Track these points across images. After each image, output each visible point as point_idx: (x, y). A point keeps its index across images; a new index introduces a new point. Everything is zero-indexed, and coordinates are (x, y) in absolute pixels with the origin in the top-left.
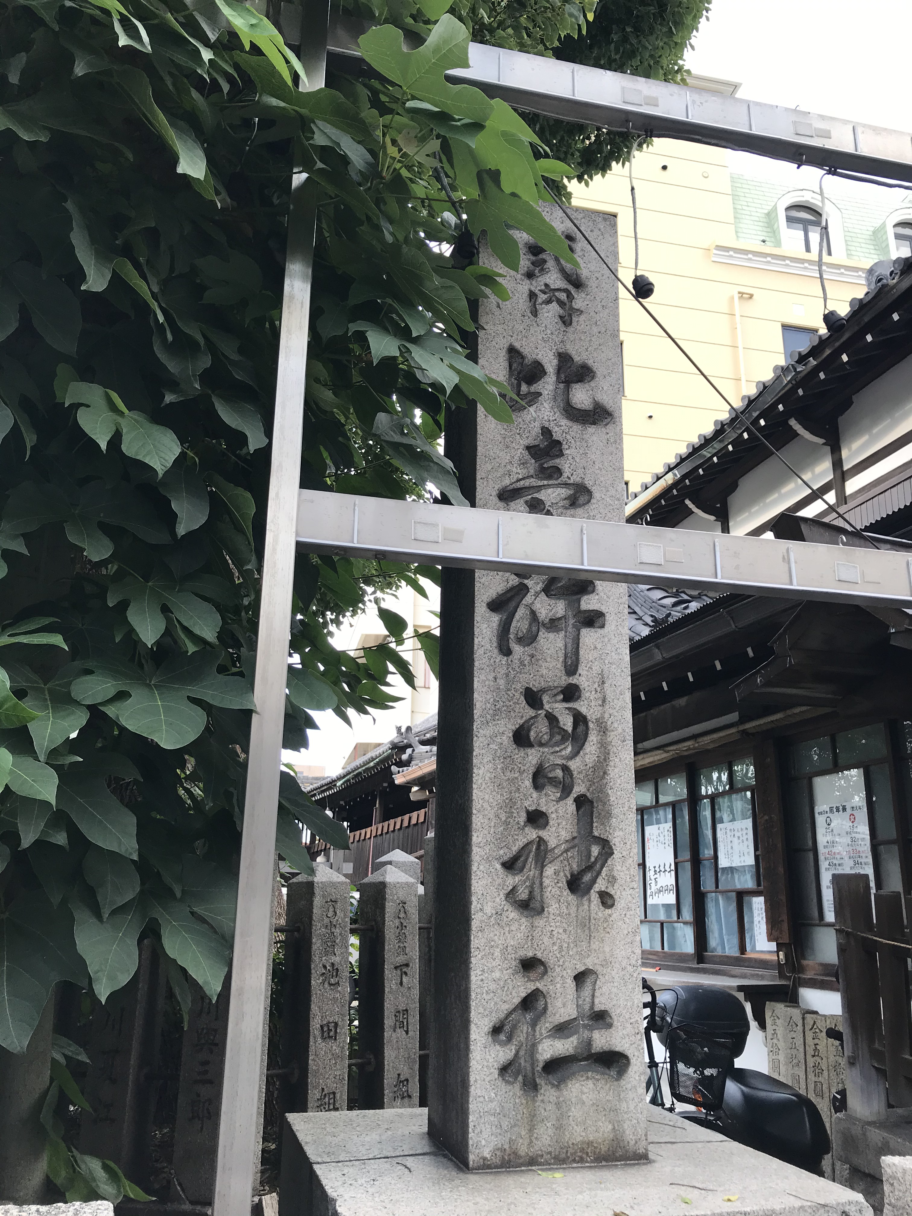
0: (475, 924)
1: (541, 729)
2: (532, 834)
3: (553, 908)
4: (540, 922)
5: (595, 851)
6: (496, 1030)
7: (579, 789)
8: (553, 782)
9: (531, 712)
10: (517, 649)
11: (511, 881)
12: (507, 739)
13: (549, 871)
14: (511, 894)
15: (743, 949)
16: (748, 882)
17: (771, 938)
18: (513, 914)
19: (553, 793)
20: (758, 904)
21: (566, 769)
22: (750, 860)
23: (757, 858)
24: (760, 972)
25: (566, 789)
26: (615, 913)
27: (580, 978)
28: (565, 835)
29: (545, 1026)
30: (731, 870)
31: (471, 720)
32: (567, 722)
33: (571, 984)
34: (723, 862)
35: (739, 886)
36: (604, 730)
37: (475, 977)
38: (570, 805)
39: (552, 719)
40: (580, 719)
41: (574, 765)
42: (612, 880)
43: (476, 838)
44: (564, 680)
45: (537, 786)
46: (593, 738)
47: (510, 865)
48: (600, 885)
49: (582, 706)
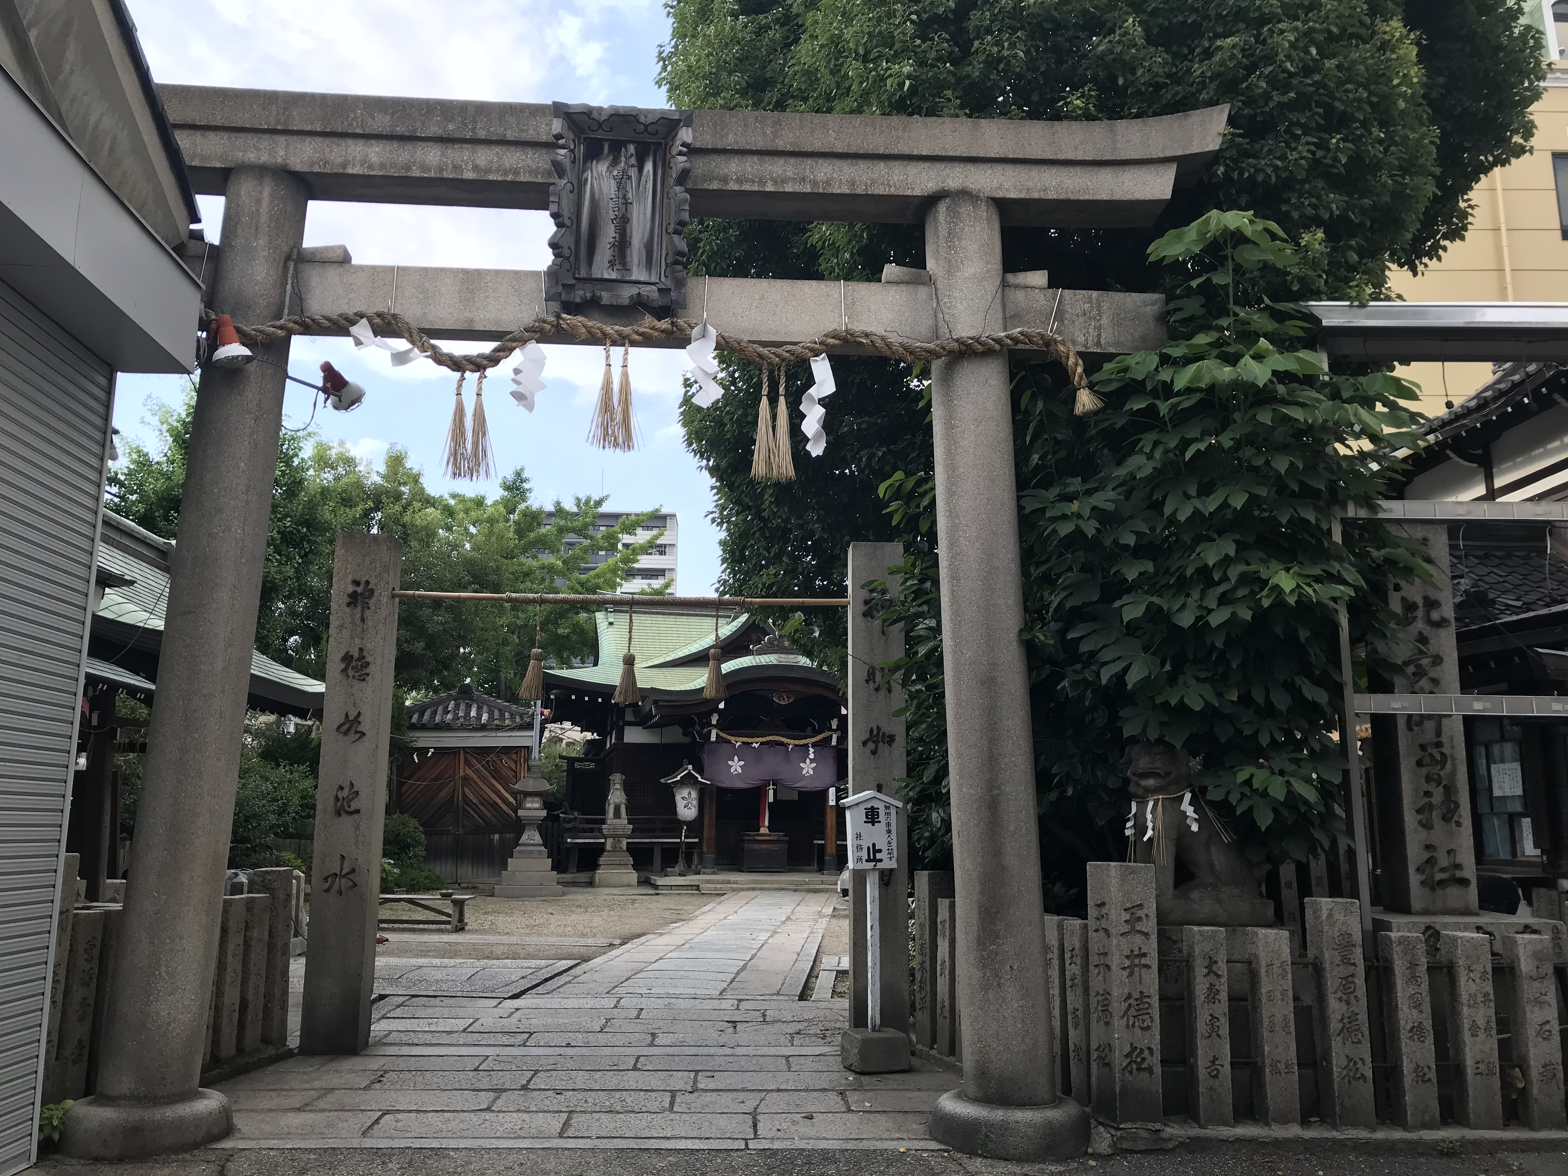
0: (1407, 833)
1: (1427, 760)
2: (1427, 800)
3: (1436, 827)
4: (1432, 832)
5: (1452, 806)
6: (1418, 870)
7: (1444, 782)
8: (1434, 780)
9: (1422, 753)
10: (1415, 728)
11: (1420, 817)
12: (1414, 763)
13: (1434, 813)
14: (1420, 822)
15: (1514, 854)
16: (1518, 807)
17: (1536, 846)
18: (1421, 829)
19: (1434, 784)
20: (1526, 823)
21: (1438, 775)
22: (1519, 792)
23: (1524, 790)
24: (1527, 869)
25: (1439, 783)
26: (1462, 829)
27: (1449, 852)
28: (1440, 800)
29: (1436, 869)
30: (1503, 798)
31: (1399, 758)
32: (1438, 757)
33: (1446, 855)
34: (1497, 793)
35: (1510, 810)
36: (1453, 759)
37: (1409, 851)
38: (1441, 789)
39: (1431, 755)
40: (1443, 755)
41: (1442, 773)
42: (1460, 816)
43: (1404, 802)
44: (1435, 740)
45: (1427, 782)
46: (1449, 762)
47: (1418, 811)
48: (1455, 818)
49: (1444, 750)
